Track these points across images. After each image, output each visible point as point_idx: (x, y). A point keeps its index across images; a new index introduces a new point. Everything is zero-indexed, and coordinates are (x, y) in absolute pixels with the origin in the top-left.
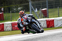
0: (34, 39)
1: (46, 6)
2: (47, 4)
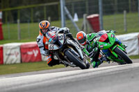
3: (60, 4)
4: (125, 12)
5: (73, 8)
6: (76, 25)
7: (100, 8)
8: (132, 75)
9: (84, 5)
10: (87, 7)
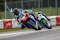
0: (10, 38)
1: (21, 6)
2: (22, 4)
3: (5, 4)
4: (33, 8)
5: (10, 6)
6: (11, 14)
7: (22, 6)
8: (36, 36)
9: (15, 5)
10: (16, 6)
